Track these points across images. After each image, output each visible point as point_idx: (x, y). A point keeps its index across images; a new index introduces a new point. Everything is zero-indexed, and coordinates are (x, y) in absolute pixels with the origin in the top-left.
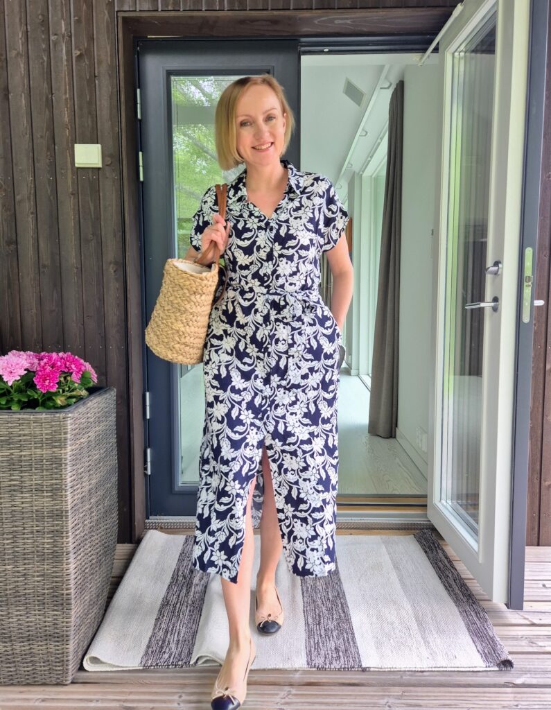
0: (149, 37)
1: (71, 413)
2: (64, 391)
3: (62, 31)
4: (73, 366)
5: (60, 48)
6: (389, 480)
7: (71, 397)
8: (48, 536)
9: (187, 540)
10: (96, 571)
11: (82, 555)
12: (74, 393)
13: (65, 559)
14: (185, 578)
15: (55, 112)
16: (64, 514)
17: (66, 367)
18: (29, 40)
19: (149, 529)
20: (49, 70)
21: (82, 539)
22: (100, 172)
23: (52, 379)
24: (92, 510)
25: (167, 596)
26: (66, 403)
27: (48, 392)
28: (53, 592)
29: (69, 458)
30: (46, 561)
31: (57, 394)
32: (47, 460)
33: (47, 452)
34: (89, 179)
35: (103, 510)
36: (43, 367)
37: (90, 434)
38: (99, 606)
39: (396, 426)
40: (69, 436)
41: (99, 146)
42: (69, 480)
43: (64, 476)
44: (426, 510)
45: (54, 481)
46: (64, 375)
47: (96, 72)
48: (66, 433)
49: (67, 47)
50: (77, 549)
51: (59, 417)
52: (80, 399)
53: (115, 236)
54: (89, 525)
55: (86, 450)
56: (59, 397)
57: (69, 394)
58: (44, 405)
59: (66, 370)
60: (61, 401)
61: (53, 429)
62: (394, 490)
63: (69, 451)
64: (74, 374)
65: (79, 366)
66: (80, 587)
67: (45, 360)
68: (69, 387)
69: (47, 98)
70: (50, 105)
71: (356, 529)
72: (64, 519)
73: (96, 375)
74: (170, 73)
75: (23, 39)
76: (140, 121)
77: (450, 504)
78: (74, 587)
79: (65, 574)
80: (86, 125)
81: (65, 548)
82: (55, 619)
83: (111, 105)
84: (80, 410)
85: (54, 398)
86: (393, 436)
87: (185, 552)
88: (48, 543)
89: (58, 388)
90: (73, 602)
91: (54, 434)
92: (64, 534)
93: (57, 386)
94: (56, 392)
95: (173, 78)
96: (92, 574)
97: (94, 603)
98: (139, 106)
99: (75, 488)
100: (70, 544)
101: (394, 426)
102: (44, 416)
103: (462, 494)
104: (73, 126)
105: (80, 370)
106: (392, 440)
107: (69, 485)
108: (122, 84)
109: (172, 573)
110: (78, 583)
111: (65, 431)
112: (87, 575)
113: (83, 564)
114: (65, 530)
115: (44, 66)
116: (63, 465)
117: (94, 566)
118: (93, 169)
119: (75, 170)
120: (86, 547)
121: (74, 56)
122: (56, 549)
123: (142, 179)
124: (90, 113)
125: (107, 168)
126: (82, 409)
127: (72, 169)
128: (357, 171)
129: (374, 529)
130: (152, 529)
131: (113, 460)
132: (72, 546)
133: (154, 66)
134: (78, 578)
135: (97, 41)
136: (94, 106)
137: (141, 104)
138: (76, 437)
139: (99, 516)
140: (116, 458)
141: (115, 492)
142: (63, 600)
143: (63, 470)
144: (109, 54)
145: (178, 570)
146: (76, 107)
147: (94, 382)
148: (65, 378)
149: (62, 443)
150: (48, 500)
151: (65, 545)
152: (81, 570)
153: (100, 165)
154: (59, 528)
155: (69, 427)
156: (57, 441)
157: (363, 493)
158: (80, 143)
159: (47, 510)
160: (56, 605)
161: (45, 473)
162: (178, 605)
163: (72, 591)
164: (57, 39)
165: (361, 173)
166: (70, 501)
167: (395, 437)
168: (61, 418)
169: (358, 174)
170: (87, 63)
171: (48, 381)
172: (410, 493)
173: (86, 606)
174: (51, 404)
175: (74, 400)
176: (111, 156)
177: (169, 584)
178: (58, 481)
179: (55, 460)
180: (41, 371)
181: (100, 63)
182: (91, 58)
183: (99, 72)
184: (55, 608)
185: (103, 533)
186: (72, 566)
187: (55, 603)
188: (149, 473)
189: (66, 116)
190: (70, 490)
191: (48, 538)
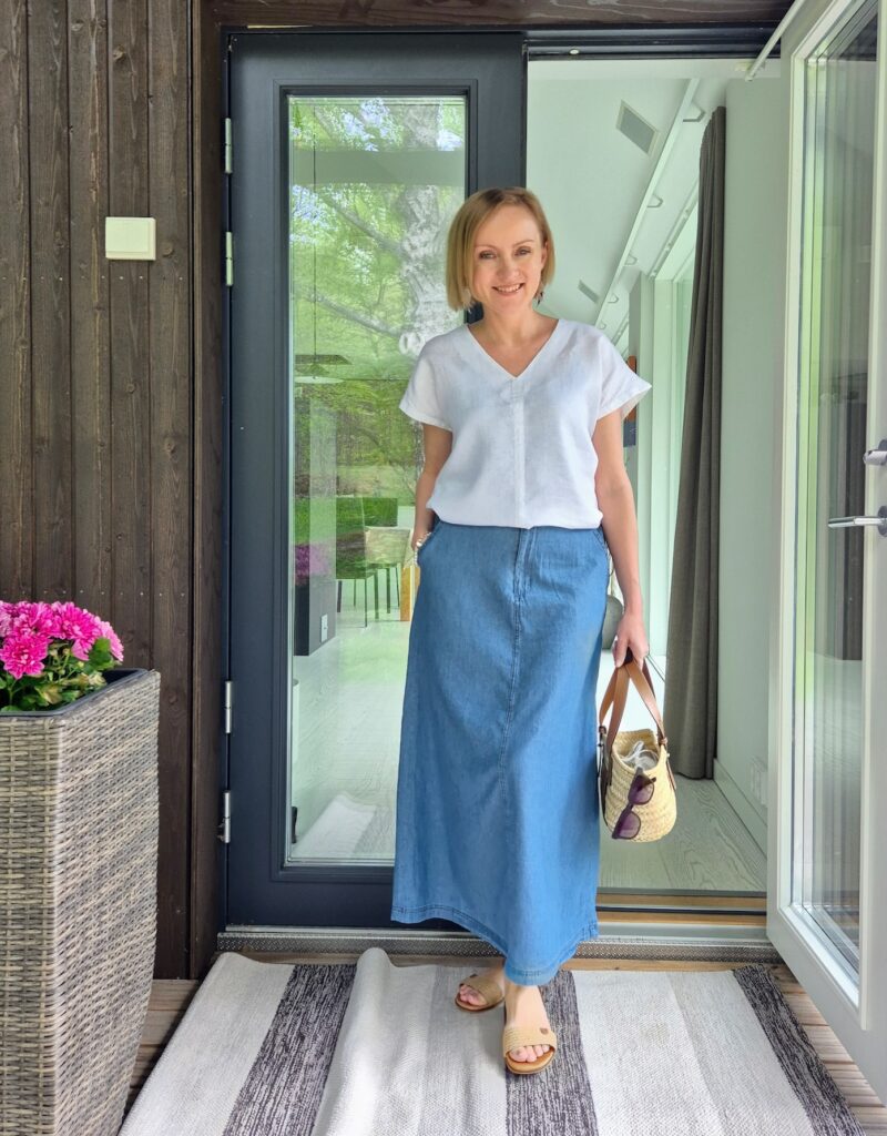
0: (250, 27)
1: (67, 718)
2: (56, 676)
3: (90, 15)
4: (77, 629)
5: (86, 47)
6: (696, 863)
7: (70, 688)
8: (14, 958)
9: (295, 975)
10: (107, 1032)
11: (79, 997)
12: (76, 680)
13: (43, 1005)
14: (287, 1049)
15: (75, 159)
16: (45, 915)
17: (62, 630)
18: (30, 30)
19: (225, 951)
20: (64, 85)
21: (79, 967)
22: (154, 267)
23: (33, 654)
24: (103, 909)
25: (249, 1086)
26: (60, 698)
27: (25, 677)
28: (19, 1071)
29: (59, 806)
30: (8, 1009)
31: (40, 681)
32: (17, 809)
33: (17, 794)
34: (131, 282)
35: (125, 910)
36: (18, 629)
37: (103, 760)
38: (113, 1103)
39: (715, 756)
40: (60, 762)
41: (151, 222)
42: (58, 847)
43: (47, 840)
44: (764, 923)
45: (28, 851)
46: (58, 646)
47: (150, 90)
48: (54, 757)
49: (99, 45)
50: (69, 986)
51: (43, 725)
52: (87, 692)
53: (175, 385)
54: (95, 939)
55: (92, 791)
56: (46, 688)
57: (65, 682)
58: (18, 702)
59: (63, 636)
60: (50, 695)
61: (32, 748)
62: (704, 881)
63: (60, 791)
64: (77, 644)
65: (88, 628)
66: (72, 1061)
67: (23, 617)
68: (67, 670)
69: (59, 134)
70: (64, 147)
71: (627, 957)
72: (45, 926)
73: (121, 647)
74: (285, 92)
75: (19, 30)
76: (230, 176)
77: (810, 910)
78: (60, 1062)
79: (42, 1036)
80: (129, 182)
81: (43, 984)
82: (21, 1126)
83: (175, 146)
84: (83, 713)
85: (37, 689)
86: (709, 775)
87: (290, 998)
88: (13, 974)
89: (44, 670)
90: (57, 1091)
91: (31, 757)
92: (44, 956)
93: (43, 666)
94: (42, 678)
95: (292, 100)
96: (98, 1036)
97: (100, 1095)
98: (228, 149)
99: (70, 864)
100: (55, 975)
101: (710, 755)
102: (14, 722)
103: (833, 892)
104: (105, 184)
105: (91, 636)
106: (705, 784)
107: (58, 858)
108: (197, 111)
109: (262, 1040)
110: (69, 1054)
111: (53, 752)
112: (87, 1039)
113: (80, 1016)
114: (48, 948)
115: (56, 77)
116: (47, 819)
117: (102, 1021)
118: (139, 262)
119: (106, 264)
120: (87, 982)
121: (112, 60)
122: (26, 984)
123: (229, 281)
124: (137, 161)
125: (165, 261)
126: (88, 711)
127: (100, 263)
128: (646, 271)
129: (663, 958)
130: (230, 950)
131: (150, 812)
132: (60, 979)
133: (258, 78)
134: (70, 1043)
135: (154, 35)
136: (145, 150)
137: (233, 145)
138: (74, 764)
139: (118, 921)
140: (156, 807)
141: (151, 875)
142: (37, 1086)
143: (47, 829)
144: (175, 56)
145: (276, 1033)
146: (111, 151)
147: (116, 659)
148: (60, 652)
149: (45, 776)
150: (14, 886)
151: (44, 977)
152: (76, 1029)
153: (151, 256)
154: (33, 942)
155: (61, 745)
156: (37, 772)
157: (644, 886)
158: (116, 216)
159: (13, 907)
160: (23, 1097)
161: (11, 834)
162: (270, 1105)
163: (56, 1069)
164: (81, 29)
165: (653, 274)
166: (57, 890)
167: (712, 778)
168: (47, 727)
169: (648, 276)
170: (135, 72)
171: (26, 656)
172: (736, 888)
173: (85, 1101)
174: (31, 701)
175: (76, 693)
176: (173, 239)
177: (254, 1060)
178: (35, 851)
179: (32, 809)
180: (13, 637)
181: (158, 73)
182: (144, 64)
183: (155, 90)
184: (23, 1102)
185: (123, 955)
186: (58, 1020)
187: (23, 1091)
188: (227, 841)
189: (94, 166)
190: (58, 869)
191: (13, 963)
